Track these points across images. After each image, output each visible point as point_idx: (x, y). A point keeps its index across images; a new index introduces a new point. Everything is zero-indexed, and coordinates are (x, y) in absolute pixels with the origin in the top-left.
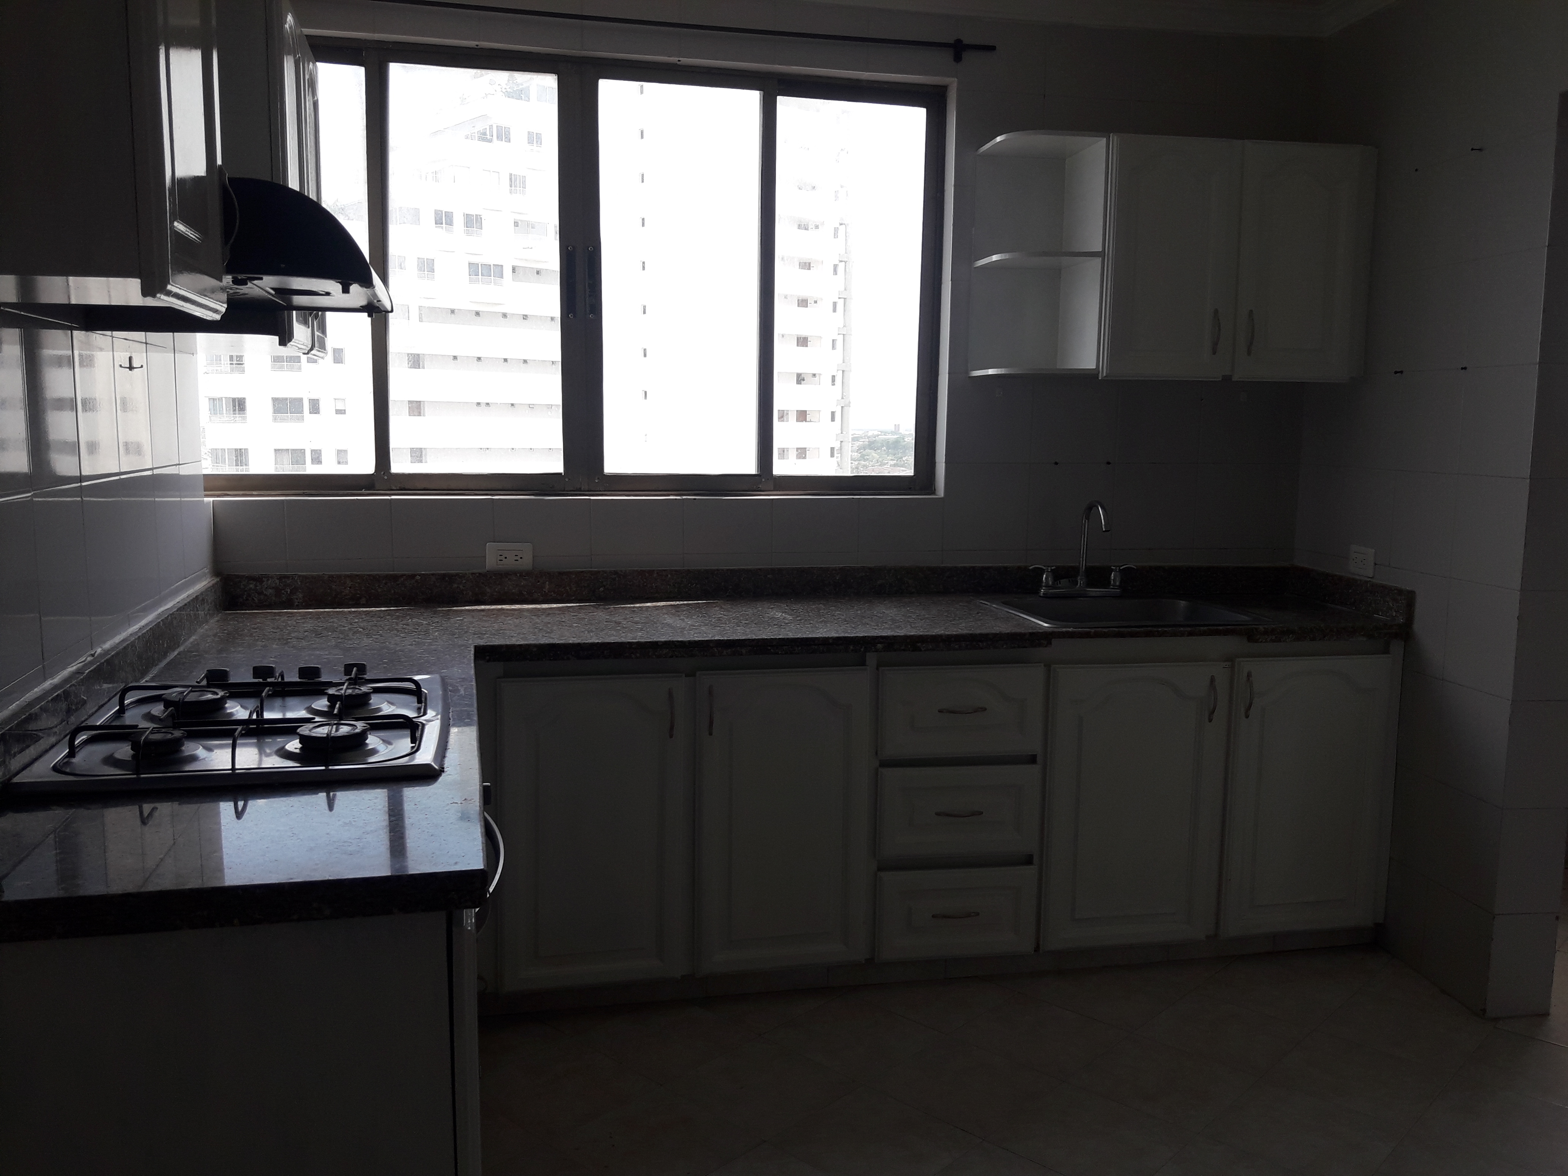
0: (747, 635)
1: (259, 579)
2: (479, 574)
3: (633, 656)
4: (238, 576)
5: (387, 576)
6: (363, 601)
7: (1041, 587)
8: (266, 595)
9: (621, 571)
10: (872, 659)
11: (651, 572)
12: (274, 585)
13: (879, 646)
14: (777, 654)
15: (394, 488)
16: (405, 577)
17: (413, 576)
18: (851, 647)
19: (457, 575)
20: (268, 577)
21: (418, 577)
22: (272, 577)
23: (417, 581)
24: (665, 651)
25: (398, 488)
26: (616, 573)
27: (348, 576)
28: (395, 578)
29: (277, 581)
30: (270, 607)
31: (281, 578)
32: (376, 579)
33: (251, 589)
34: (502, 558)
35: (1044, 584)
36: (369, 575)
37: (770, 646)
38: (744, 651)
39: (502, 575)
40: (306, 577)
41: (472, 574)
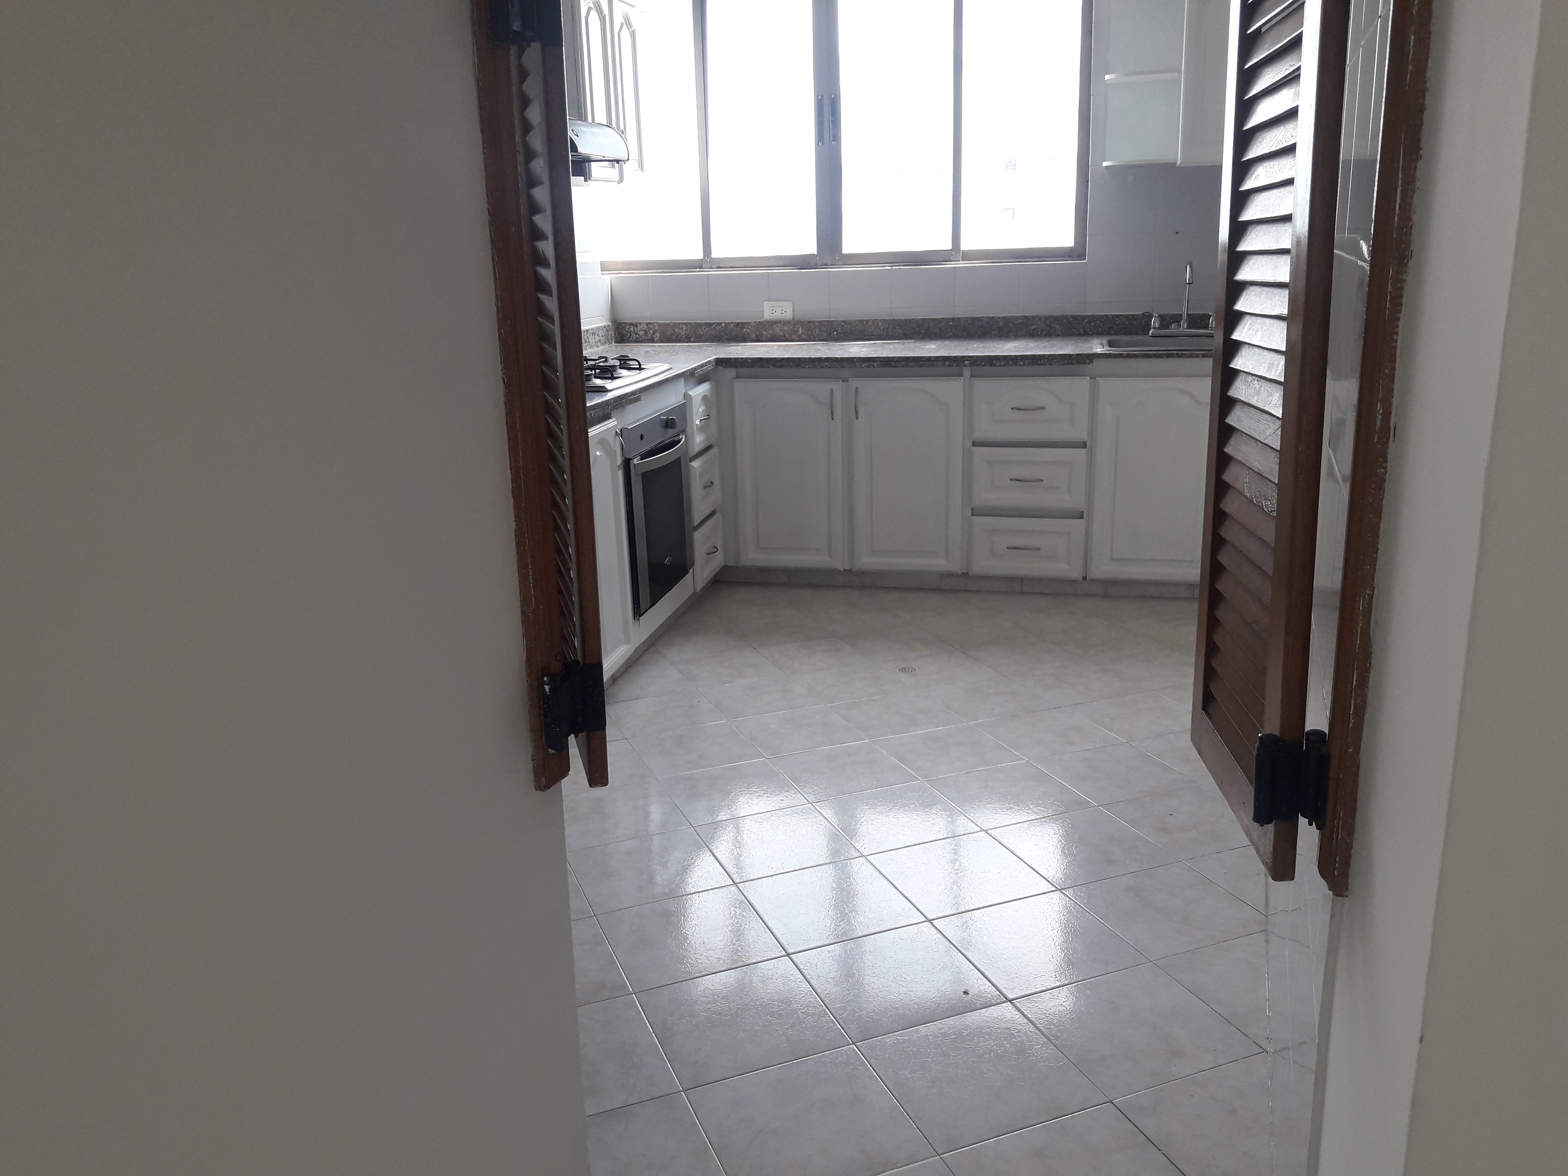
0: (883, 355)
1: (636, 325)
2: (759, 322)
3: (807, 366)
4: (625, 323)
5: (705, 323)
6: (692, 339)
7: (1150, 329)
8: (639, 335)
9: (848, 320)
10: (967, 372)
11: (868, 321)
12: (644, 329)
13: (967, 362)
14: (897, 367)
15: (713, 267)
16: (715, 324)
17: (720, 324)
18: (947, 363)
19: (746, 323)
20: (640, 324)
21: (723, 324)
22: (643, 324)
23: (722, 327)
24: (826, 364)
25: (716, 267)
26: (844, 322)
27: (684, 323)
28: (710, 325)
29: (645, 327)
30: (642, 342)
31: (647, 324)
32: (699, 325)
33: (631, 331)
34: (774, 312)
35: (1152, 327)
36: (695, 323)
37: (892, 362)
38: (875, 364)
39: (773, 323)
40: (660, 324)
41: (755, 322)
